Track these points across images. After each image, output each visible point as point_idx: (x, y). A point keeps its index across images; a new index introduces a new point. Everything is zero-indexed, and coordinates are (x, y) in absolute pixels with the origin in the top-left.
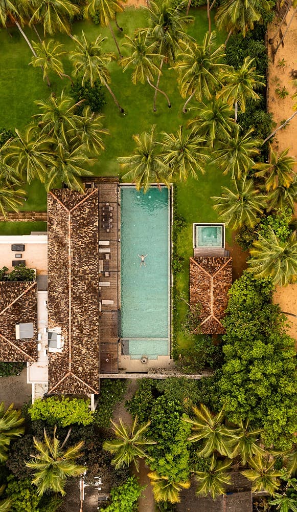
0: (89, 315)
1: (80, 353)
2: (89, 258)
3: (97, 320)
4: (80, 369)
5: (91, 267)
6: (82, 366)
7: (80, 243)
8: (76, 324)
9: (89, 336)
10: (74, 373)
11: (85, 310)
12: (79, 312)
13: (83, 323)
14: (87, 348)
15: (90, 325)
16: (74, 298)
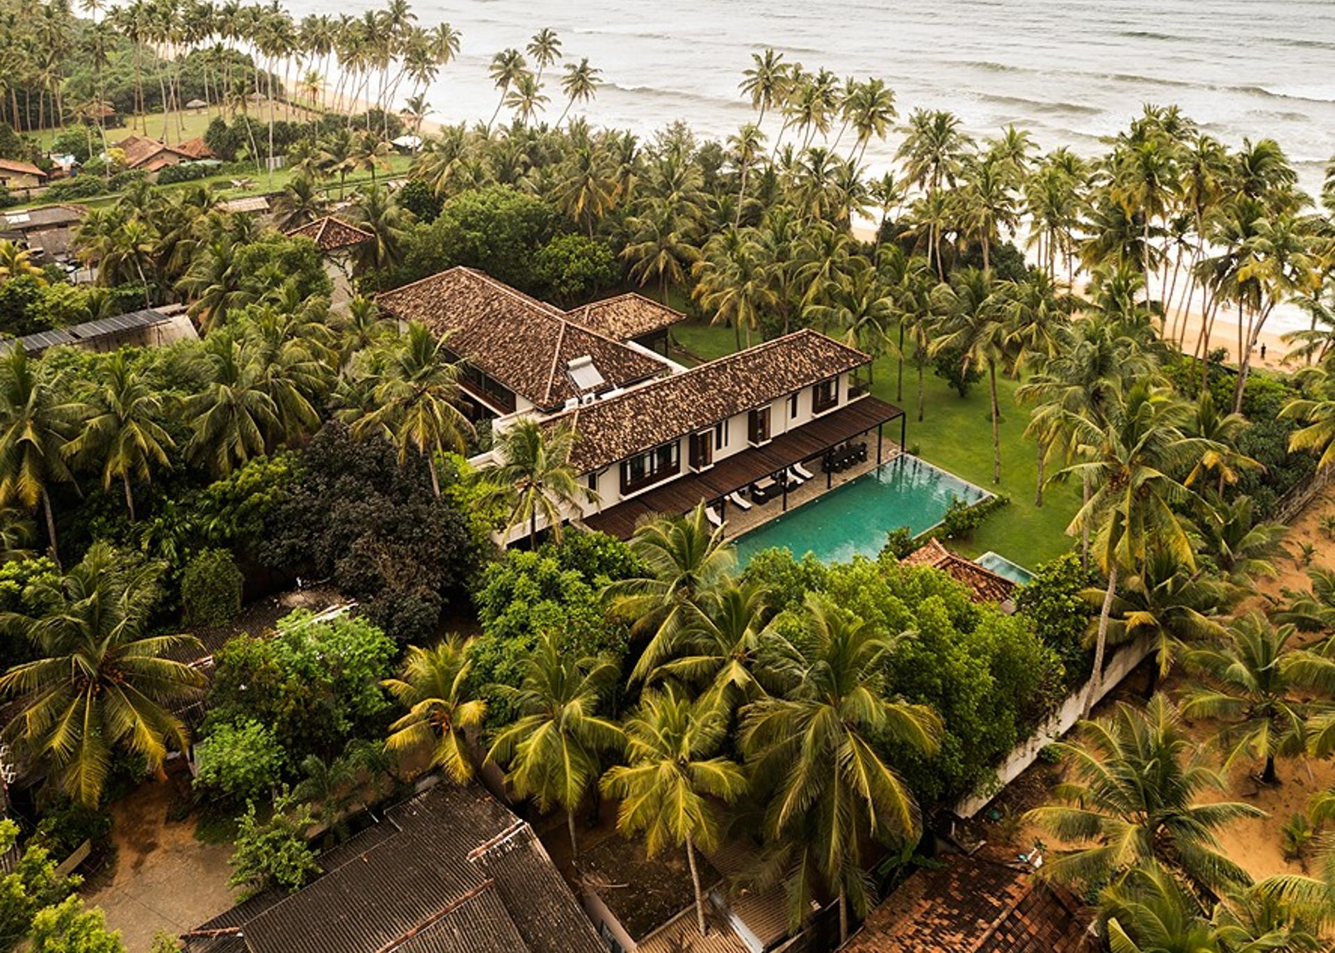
0: (689, 412)
1: (619, 418)
2: (772, 379)
3: (691, 426)
4: (593, 427)
5: (762, 388)
6: (598, 430)
7: (781, 359)
8: (662, 394)
9: (656, 423)
10: (580, 420)
11: (693, 401)
12: (682, 391)
13: (670, 404)
14: (634, 428)
15: (675, 418)
16: (698, 375)
